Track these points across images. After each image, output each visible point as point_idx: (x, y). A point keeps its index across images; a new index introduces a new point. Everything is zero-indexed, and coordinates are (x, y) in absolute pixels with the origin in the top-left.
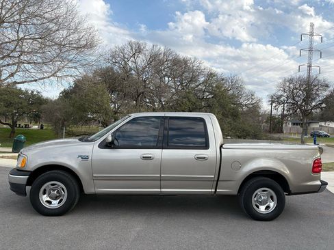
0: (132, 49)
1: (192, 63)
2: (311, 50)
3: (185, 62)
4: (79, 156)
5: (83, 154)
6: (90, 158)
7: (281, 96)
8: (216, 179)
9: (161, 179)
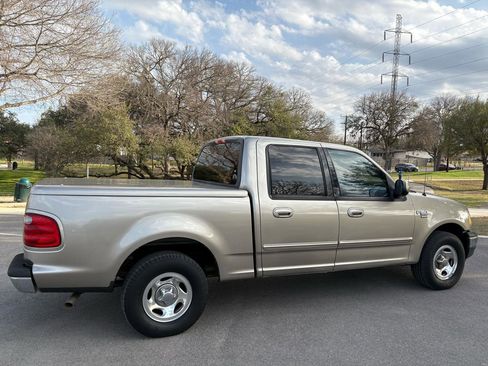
0: (155, 51)
1: (239, 71)
3: (231, 68)
7: (359, 118)
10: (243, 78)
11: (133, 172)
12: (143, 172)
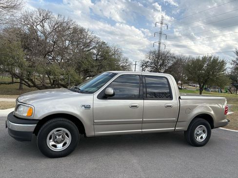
0: (40, 15)
2: (161, 33)
3: (82, 31)
5: (86, 104)
6: (92, 107)
7: (148, 62)
8: (176, 121)
9: (142, 122)
10: (88, 36)
11: (23, 82)
12: (29, 83)
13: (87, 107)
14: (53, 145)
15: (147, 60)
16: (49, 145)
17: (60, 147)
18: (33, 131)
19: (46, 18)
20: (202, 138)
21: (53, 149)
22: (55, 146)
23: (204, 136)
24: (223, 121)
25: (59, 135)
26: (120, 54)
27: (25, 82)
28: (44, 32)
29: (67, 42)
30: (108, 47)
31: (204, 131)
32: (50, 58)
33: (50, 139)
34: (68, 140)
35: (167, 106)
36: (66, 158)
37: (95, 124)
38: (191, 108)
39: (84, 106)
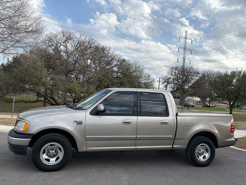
0: (63, 36)
1: (108, 51)
3: (103, 49)
4: (75, 122)
5: (78, 120)
6: (84, 123)
7: (170, 78)
8: (174, 138)
9: (136, 139)
10: (109, 54)
13: (80, 123)
14: (46, 159)
15: (169, 76)
16: (42, 159)
17: (53, 161)
18: (27, 144)
19: (69, 38)
20: (204, 157)
21: (46, 163)
22: (48, 160)
23: (207, 155)
24: (228, 140)
25: (52, 150)
26: (141, 71)
27: (48, 100)
28: (67, 52)
29: (89, 61)
30: (129, 64)
31: (207, 150)
32: (73, 76)
33: (44, 153)
34: (61, 155)
35: (163, 123)
36: (57, 172)
37: (87, 139)
38: (190, 125)
39: (76, 122)
